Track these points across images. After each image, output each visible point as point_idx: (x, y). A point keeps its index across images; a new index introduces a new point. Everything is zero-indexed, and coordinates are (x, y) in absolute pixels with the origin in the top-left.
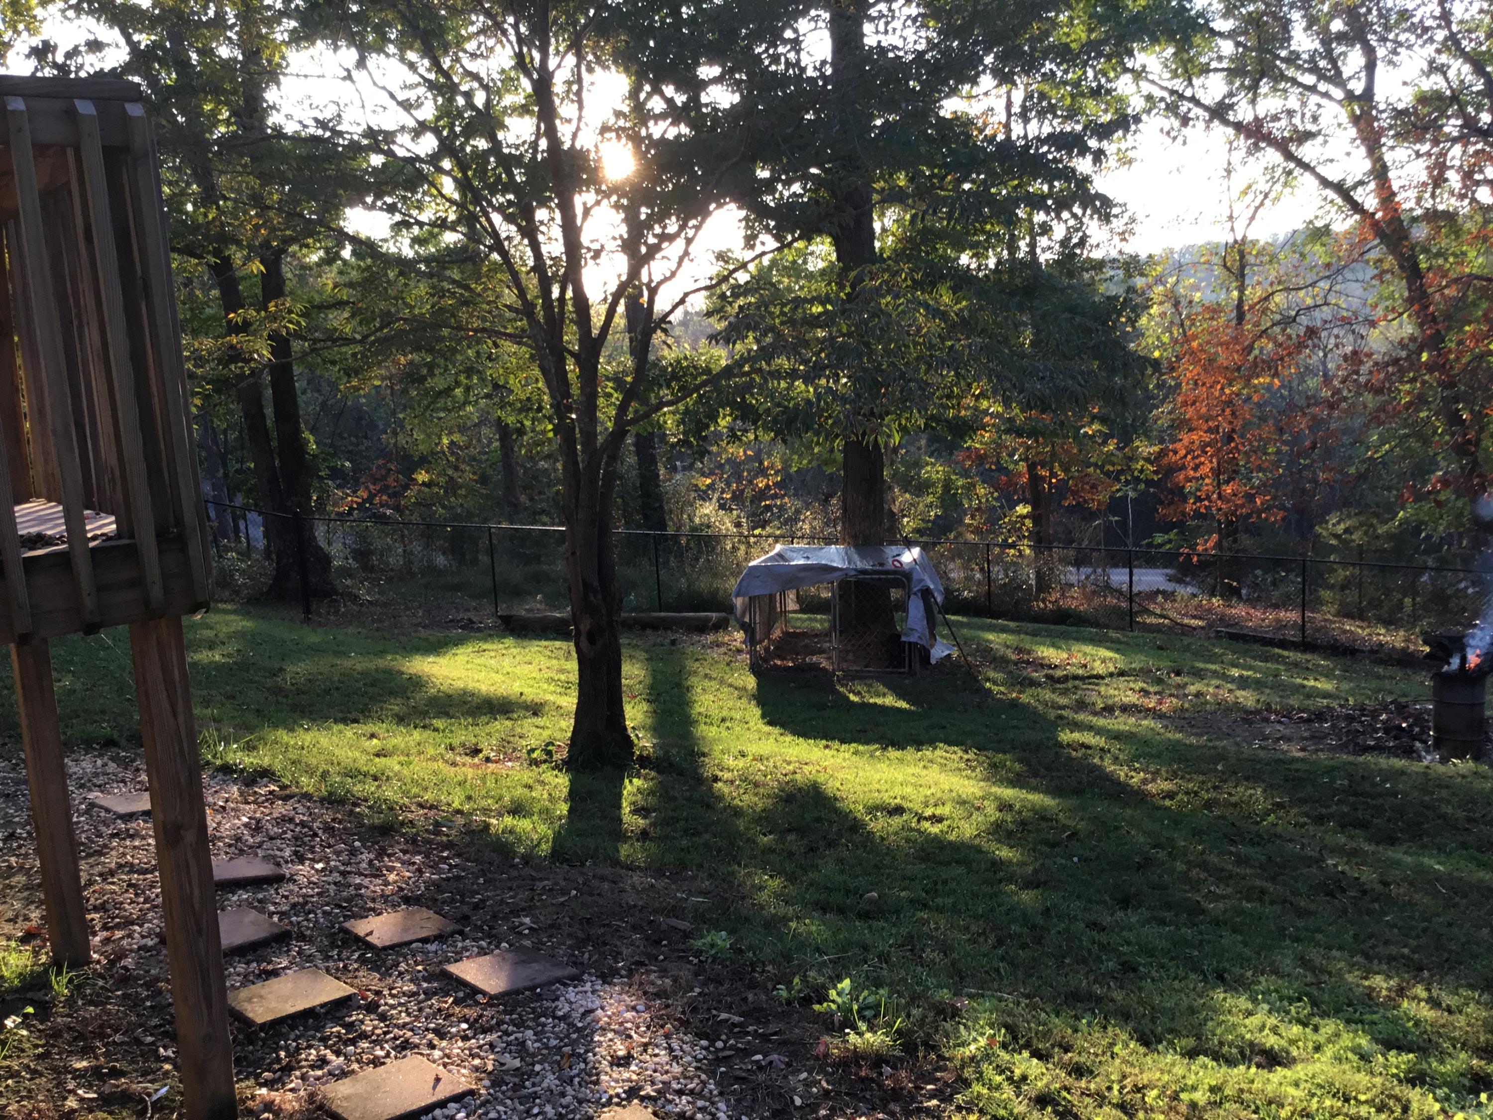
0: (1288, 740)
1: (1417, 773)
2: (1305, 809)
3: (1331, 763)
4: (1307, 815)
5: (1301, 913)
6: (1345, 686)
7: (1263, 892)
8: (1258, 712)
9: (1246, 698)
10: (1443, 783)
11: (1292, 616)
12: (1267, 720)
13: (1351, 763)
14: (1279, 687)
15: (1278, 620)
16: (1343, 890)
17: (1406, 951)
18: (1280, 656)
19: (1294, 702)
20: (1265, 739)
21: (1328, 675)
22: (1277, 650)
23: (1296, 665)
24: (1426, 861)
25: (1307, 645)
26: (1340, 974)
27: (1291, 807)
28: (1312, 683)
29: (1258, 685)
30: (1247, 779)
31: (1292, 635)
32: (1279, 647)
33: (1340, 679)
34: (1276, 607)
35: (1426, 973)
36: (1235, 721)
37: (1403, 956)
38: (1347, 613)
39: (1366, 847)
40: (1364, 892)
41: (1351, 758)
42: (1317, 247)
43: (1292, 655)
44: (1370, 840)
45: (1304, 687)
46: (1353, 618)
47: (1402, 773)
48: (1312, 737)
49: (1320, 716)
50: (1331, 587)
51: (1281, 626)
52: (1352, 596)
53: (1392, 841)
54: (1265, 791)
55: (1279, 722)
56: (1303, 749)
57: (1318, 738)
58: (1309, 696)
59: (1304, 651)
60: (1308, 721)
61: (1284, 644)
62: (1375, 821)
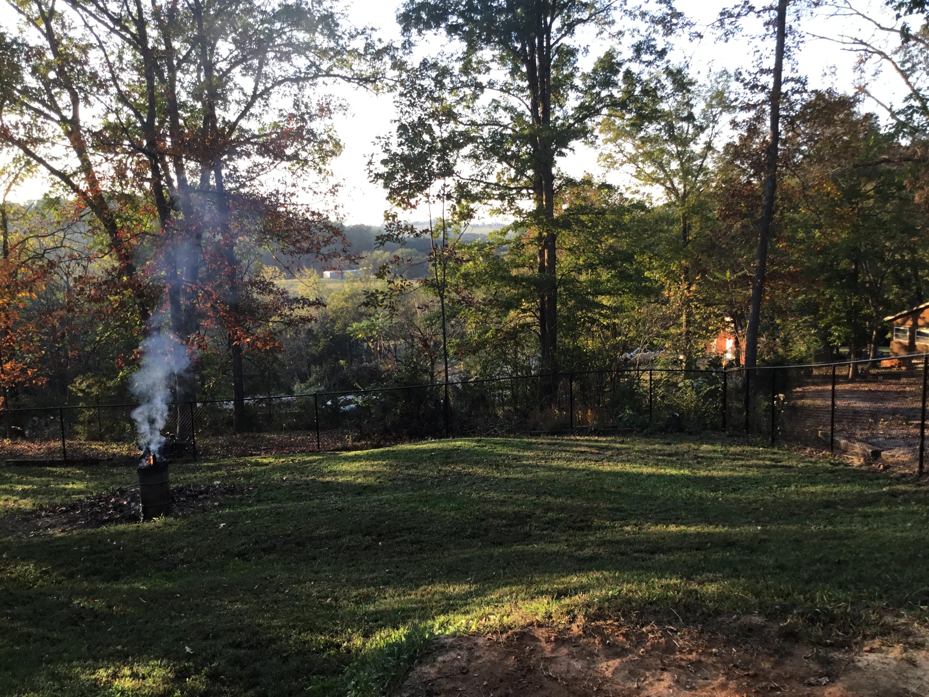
0: (52, 526)
1: (132, 531)
2: (63, 570)
3: (80, 536)
4: (63, 574)
5: (54, 642)
6: (91, 485)
7: (29, 635)
8: (34, 512)
9: (26, 504)
10: (147, 534)
11: (58, 444)
12: (39, 516)
13: (92, 534)
14: (48, 492)
15: (49, 449)
16: (83, 619)
17: (119, 647)
18: (50, 471)
19: (58, 500)
20: (39, 528)
21: (81, 479)
22: (48, 468)
23: (61, 476)
24: (136, 585)
25: (67, 462)
26: (77, 677)
27: (53, 572)
28: (71, 486)
29: (34, 493)
30: (23, 559)
31: (58, 457)
32: (49, 466)
33: (89, 480)
34: (48, 440)
35: (130, 659)
36: (18, 521)
37: (118, 651)
38: (92, 438)
39: (101, 586)
40: (96, 616)
41: (93, 531)
42: (52, 211)
43: (58, 470)
44: (103, 581)
45: (65, 489)
46: (97, 440)
47: (123, 533)
48: (69, 522)
49: (74, 507)
50: (82, 423)
51: (50, 451)
52: (95, 427)
53: (116, 578)
54: (35, 565)
55: (47, 516)
56: (63, 531)
57: (72, 522)
58: (68, 495)
59: (66, 466)
60: (66, 511)
61: (53, 464)
62: (107, 567)
